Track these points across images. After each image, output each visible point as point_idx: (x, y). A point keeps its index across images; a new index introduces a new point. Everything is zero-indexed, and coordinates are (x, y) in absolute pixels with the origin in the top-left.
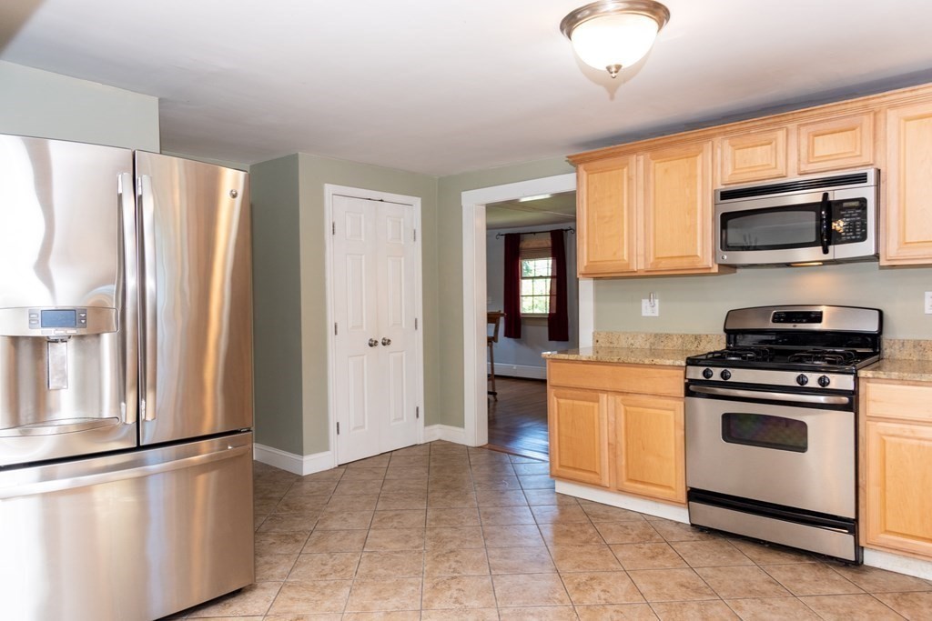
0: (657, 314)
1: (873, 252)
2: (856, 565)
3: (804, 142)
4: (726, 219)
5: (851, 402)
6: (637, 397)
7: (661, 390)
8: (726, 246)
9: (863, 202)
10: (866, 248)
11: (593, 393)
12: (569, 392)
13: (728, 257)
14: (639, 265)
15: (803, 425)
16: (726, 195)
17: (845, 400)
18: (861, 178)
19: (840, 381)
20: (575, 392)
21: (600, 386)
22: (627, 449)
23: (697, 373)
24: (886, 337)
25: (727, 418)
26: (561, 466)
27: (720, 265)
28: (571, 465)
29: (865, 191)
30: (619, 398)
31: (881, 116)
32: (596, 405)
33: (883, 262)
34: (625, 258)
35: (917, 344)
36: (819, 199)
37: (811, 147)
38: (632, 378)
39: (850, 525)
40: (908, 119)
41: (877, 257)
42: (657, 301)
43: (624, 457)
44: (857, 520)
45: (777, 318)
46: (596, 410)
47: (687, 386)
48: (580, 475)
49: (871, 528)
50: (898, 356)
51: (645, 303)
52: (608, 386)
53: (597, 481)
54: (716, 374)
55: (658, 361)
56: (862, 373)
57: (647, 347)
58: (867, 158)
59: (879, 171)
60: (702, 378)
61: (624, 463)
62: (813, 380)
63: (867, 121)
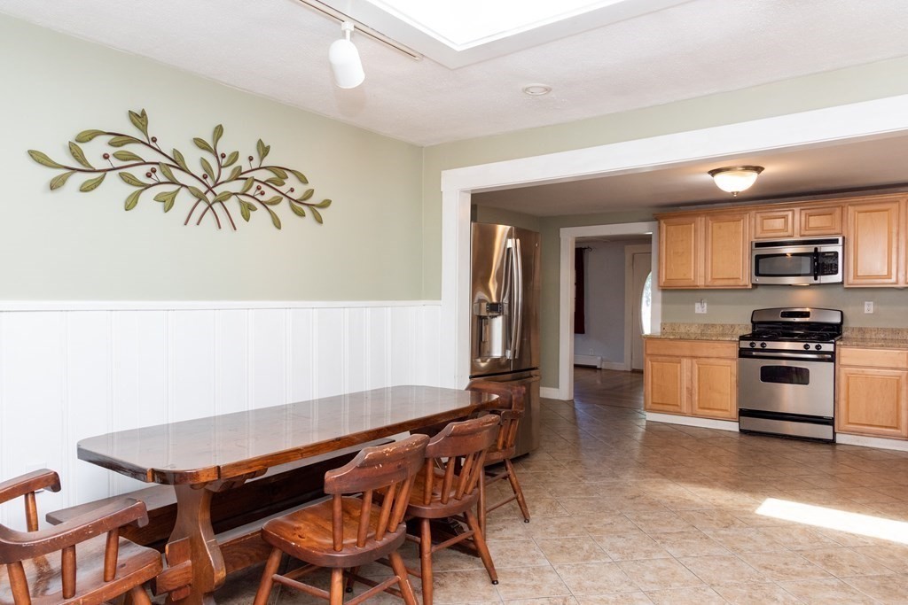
0: (705, 312)
1: (841, 281)
2: (832, 442)
3: (803, 218)
4: (758, 258)
5: (832, 357)
6: (706, 360)
7: (722, 355)
8: (758, 274)
9: (836, 253)
10: (837, 278)
11: (677, 359)
12: (660, 358)
13: (760, 280)
14: (701, 283)
15: (807, 371)
16: (759, 245)
17: (830, 356)
18: (836, 241)
19: (827, 347)
20: (664, 358)
21: (682, 354)
22: (699, 389)
23: (746, 344)
24: (844, 326)
25: (764, 369)
26: (653, 403)
27: (753, 284)
28: (660, 402)
29: (838, 248)
30: (694, 361)
31: (845, 209)
32: (679, 365)
33: (846, 286)
34: (693, 278)
35: (860, 329)
36: (813, 251)
37: (807, 222)
38: (704, 349)
39: (830, 422)
40: (859, 212)
41: (842, 283)
42: (705, 305)
43: (697, 394)
44: (833, 419)
45: (784, 315)
46: (679, 369)
47: (739, 352)
48: (667, 408)
49: (841, 423)
50: (850, 336)
51: (698, 305)
52: (688, 353)
53: (679, 410)
54: (758, 345)
55: (720, 338)
56: (838, 343)
57: (699, 332)
58: (838, 231)
59: (844, 238)
60: (749, 347)
61: (697, 398)
62: (812, 346)
63: (838, 211)
